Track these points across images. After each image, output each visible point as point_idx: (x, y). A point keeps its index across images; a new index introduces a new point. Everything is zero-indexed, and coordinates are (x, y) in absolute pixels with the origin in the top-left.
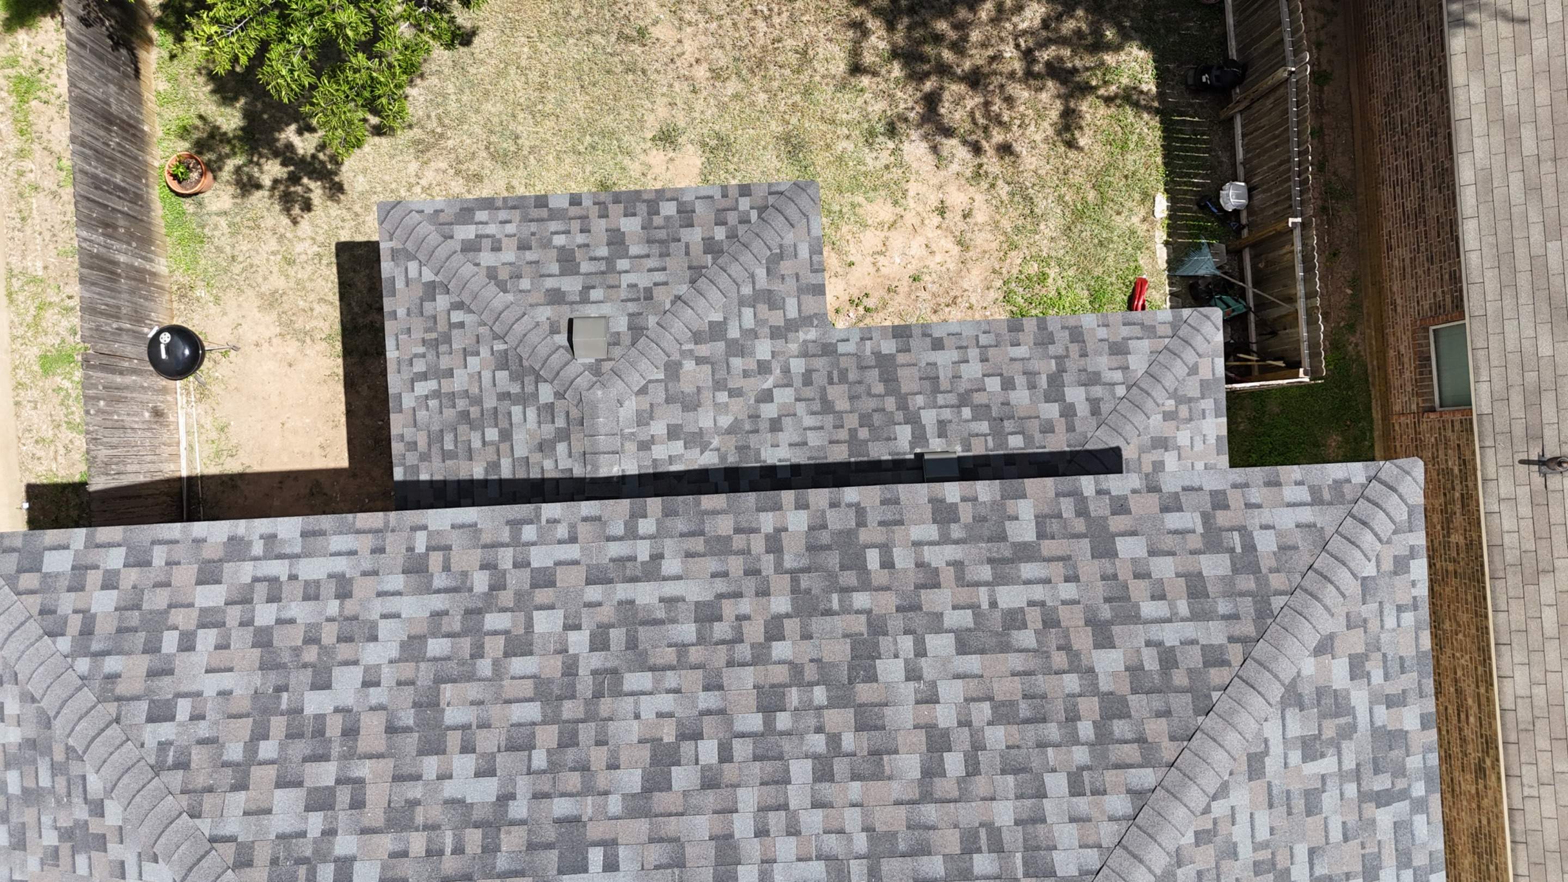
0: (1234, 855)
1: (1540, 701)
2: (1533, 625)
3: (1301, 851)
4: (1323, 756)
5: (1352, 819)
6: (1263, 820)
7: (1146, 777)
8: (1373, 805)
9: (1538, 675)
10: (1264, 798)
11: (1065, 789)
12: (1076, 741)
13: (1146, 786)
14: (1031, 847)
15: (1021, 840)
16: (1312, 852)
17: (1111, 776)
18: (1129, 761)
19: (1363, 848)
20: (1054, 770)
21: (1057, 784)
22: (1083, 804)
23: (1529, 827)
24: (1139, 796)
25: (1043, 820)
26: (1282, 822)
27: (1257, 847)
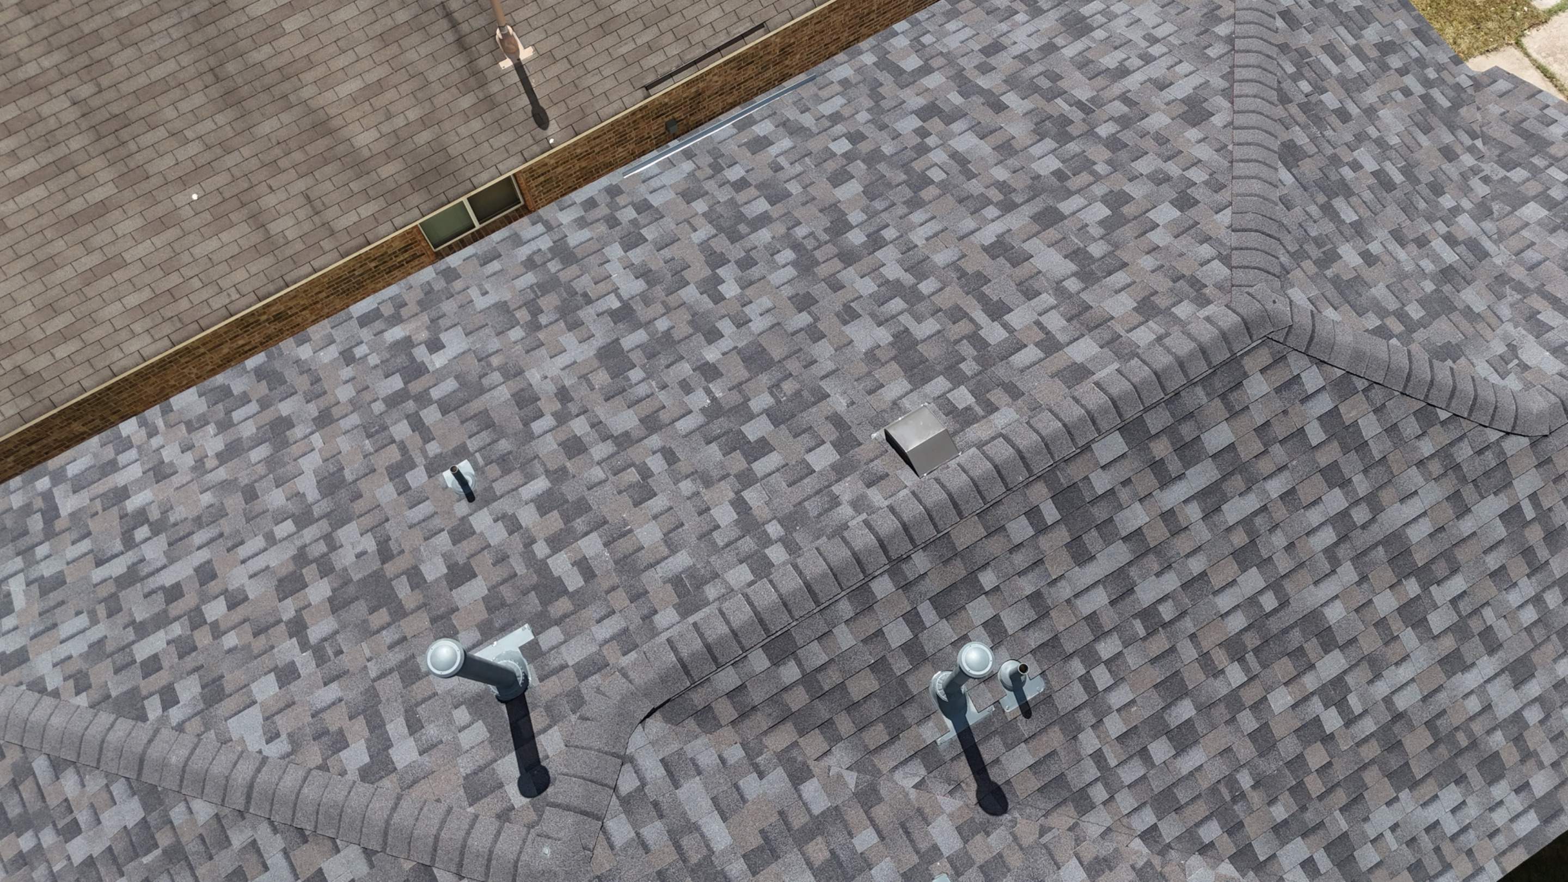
0: (101, 642)
1: (148, 323)
2: (78, 358)
3: (98, 574)
4: (9, 594)
5: (68, 537)
6: (66, 629)
7: (40, 765)
8: (56, 522)
9: (124, 334)
10: (45, 639)
11: (78, 841)
12: (39, 847)
13: (47, 763)
14: (135, 852)
15: (133, 864)
16: (99, 563)
17: (53, 801)
18: (36, 790)
19: (97, 513)
20: (69, 858)
21: (79, 849)
22: (83, 817)
23: (266, 281)
24: (57, 766)
25: (110, 849)
26: (70, 608)
27: (94, 621)
